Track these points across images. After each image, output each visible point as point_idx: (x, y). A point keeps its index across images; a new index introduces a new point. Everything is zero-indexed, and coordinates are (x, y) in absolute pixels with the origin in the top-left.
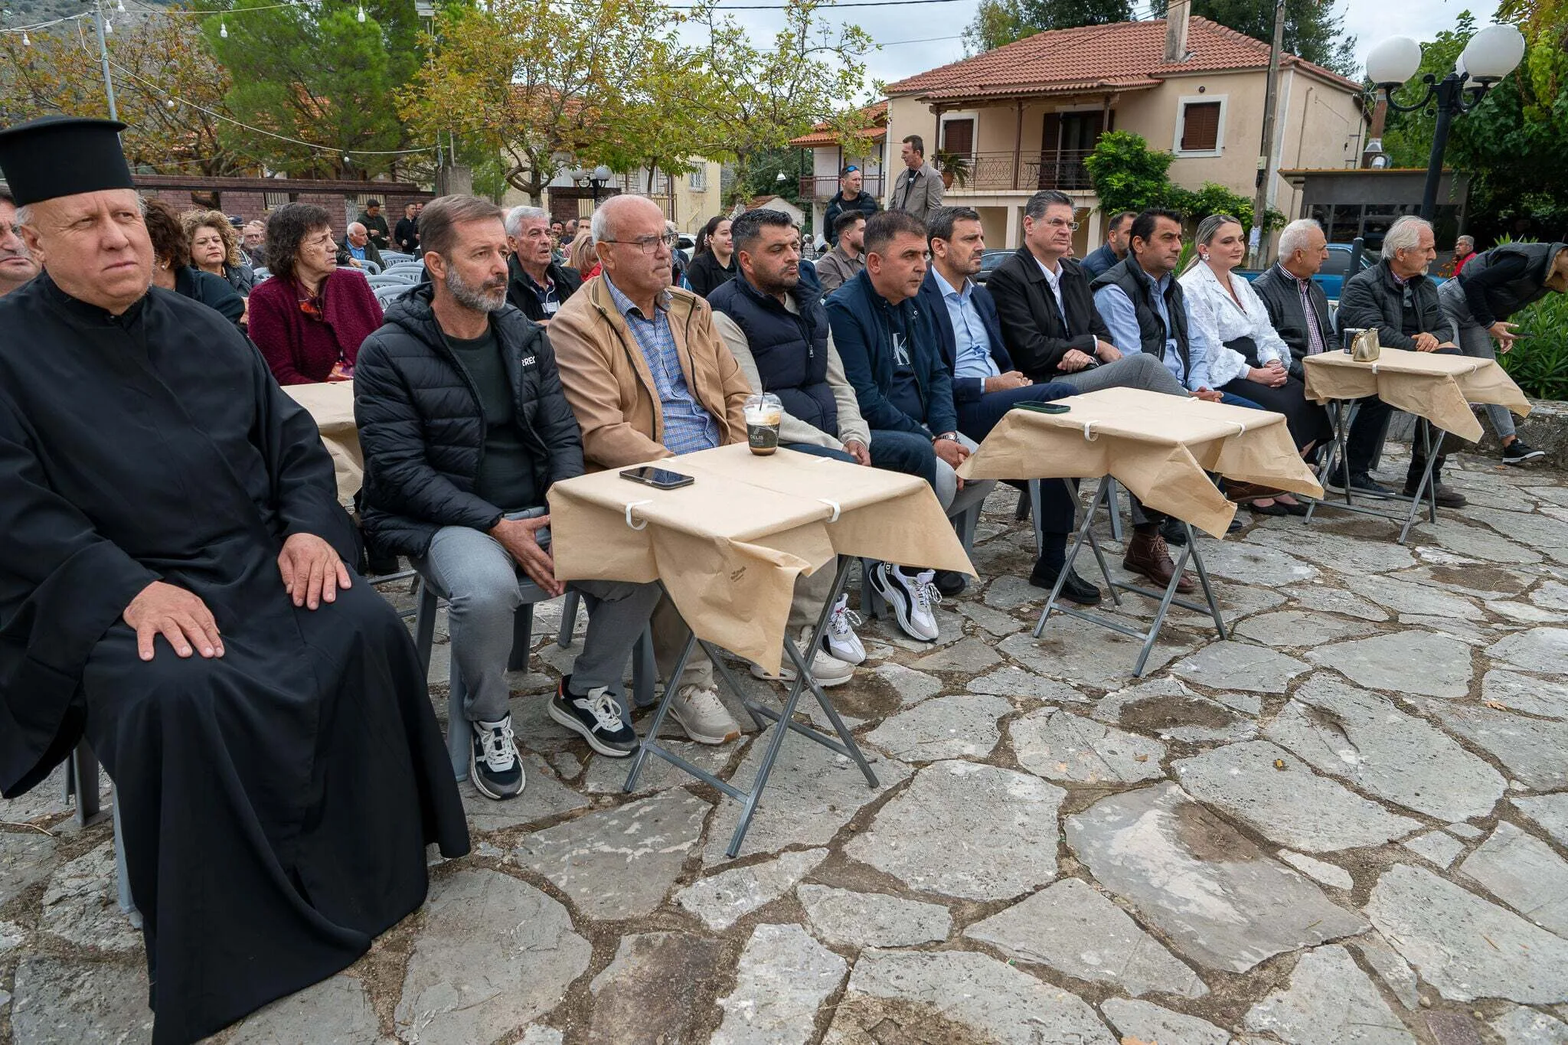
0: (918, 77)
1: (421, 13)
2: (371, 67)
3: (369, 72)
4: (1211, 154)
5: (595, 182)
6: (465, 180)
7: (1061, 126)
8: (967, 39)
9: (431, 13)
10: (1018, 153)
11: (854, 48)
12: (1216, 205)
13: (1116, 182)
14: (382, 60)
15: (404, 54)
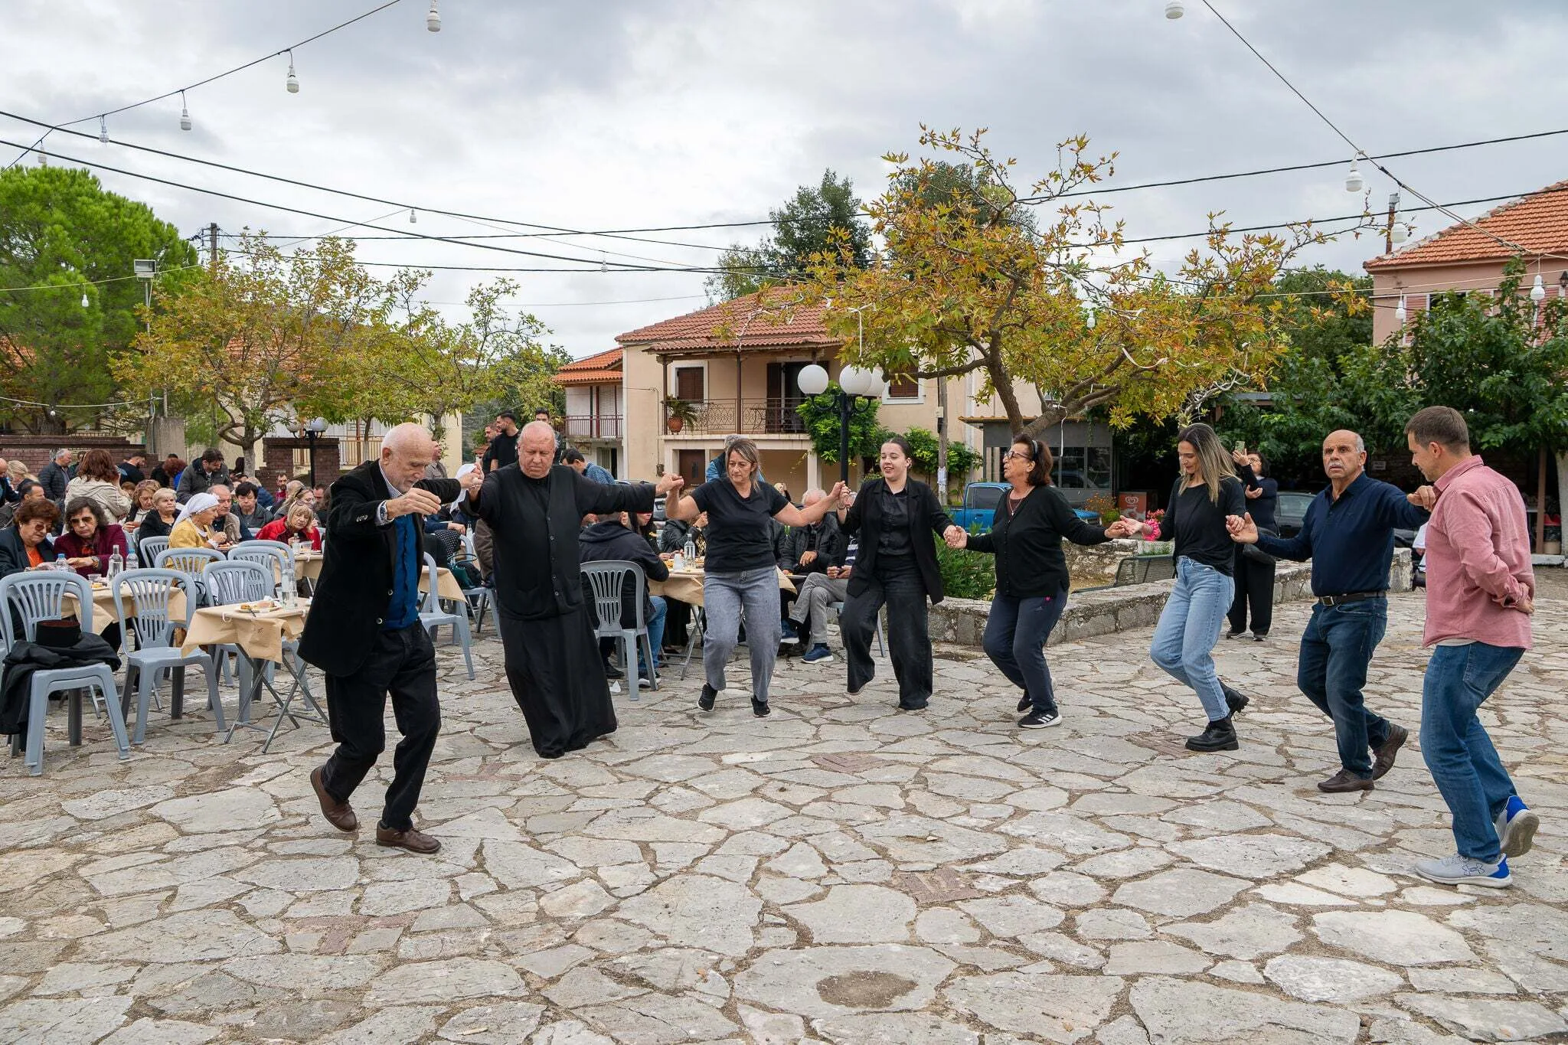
0: (651, 327)
1: (140, 275)
2: (86, 326)
3: (82, 330)
4: (915, 401)
5: (311, 433)
6: (177, 430)
7: (783, 375)
8: (709, 288)
9: (151, 275)
10: (739, 400)
11: (530, 331)
12: (919, 447)
13: (823, 427)
14: (97, 319)
15: (120, 312)
